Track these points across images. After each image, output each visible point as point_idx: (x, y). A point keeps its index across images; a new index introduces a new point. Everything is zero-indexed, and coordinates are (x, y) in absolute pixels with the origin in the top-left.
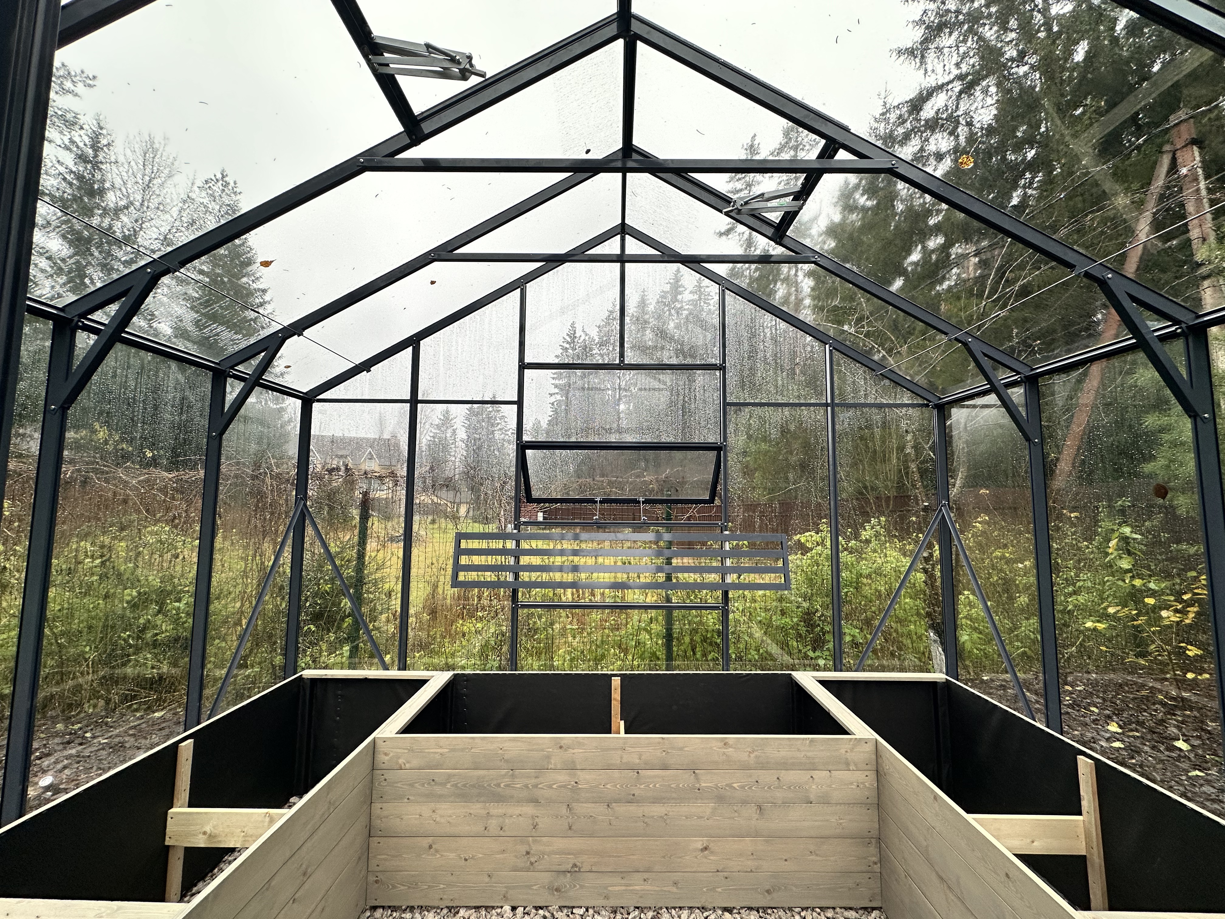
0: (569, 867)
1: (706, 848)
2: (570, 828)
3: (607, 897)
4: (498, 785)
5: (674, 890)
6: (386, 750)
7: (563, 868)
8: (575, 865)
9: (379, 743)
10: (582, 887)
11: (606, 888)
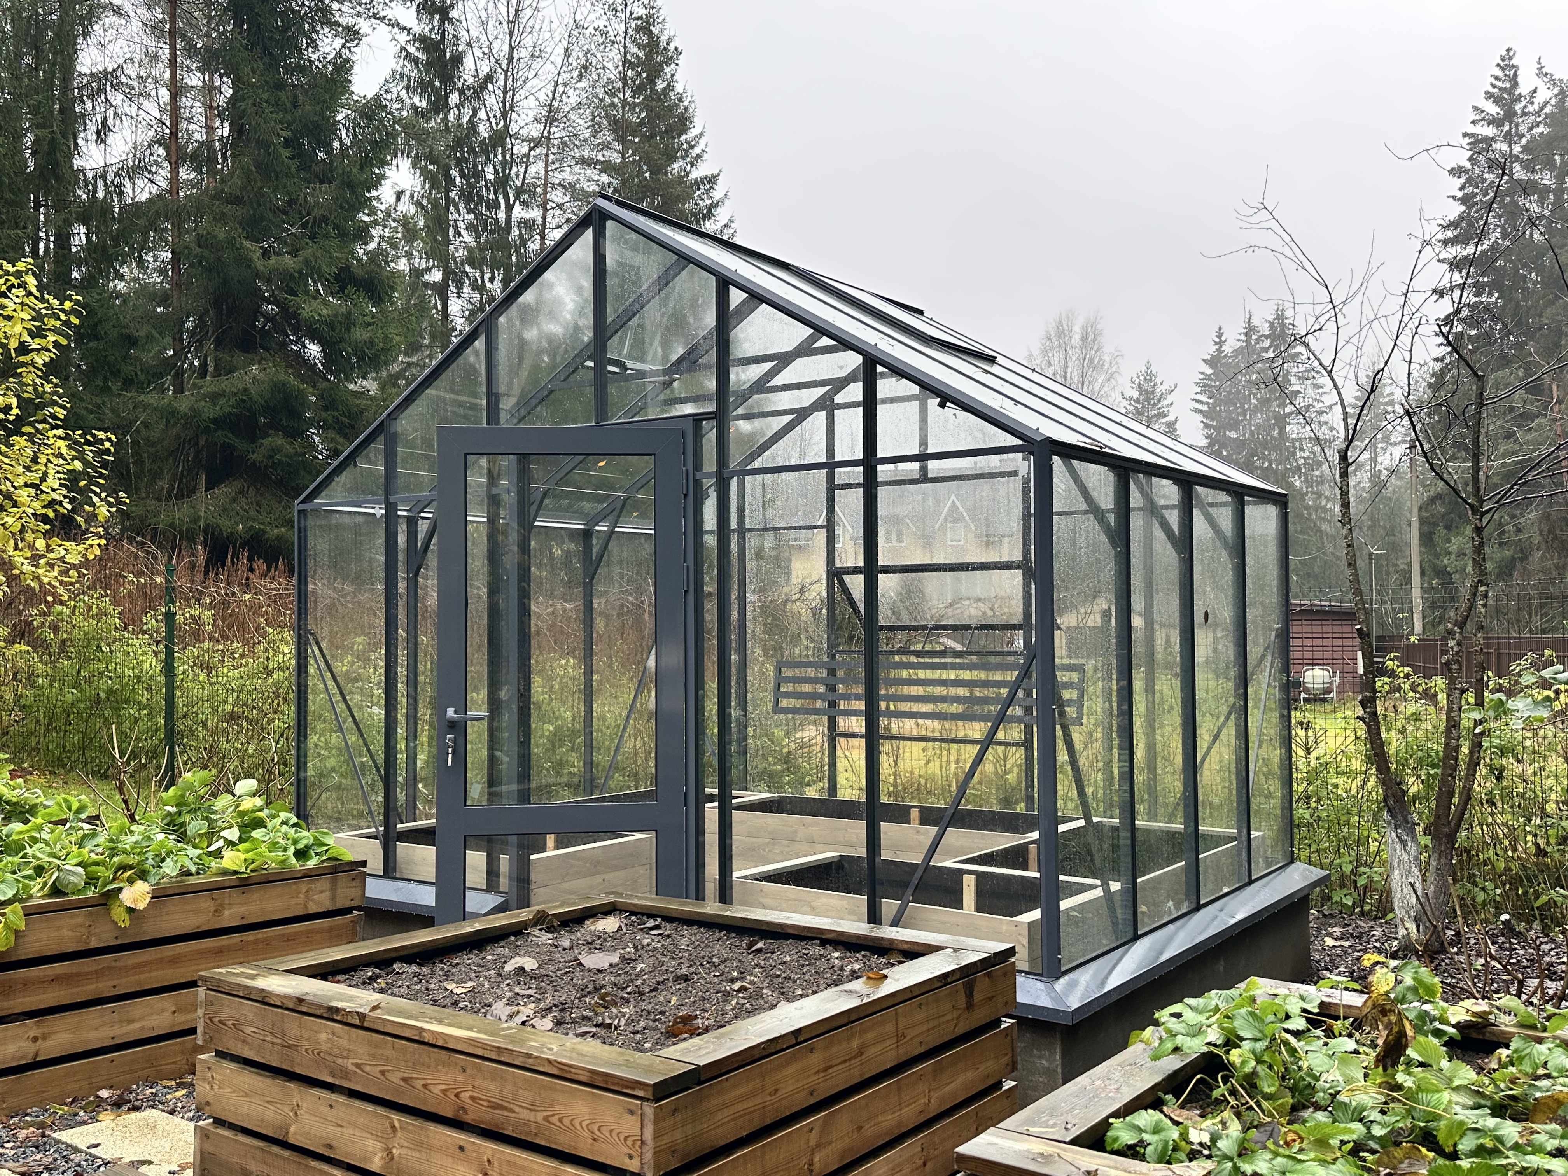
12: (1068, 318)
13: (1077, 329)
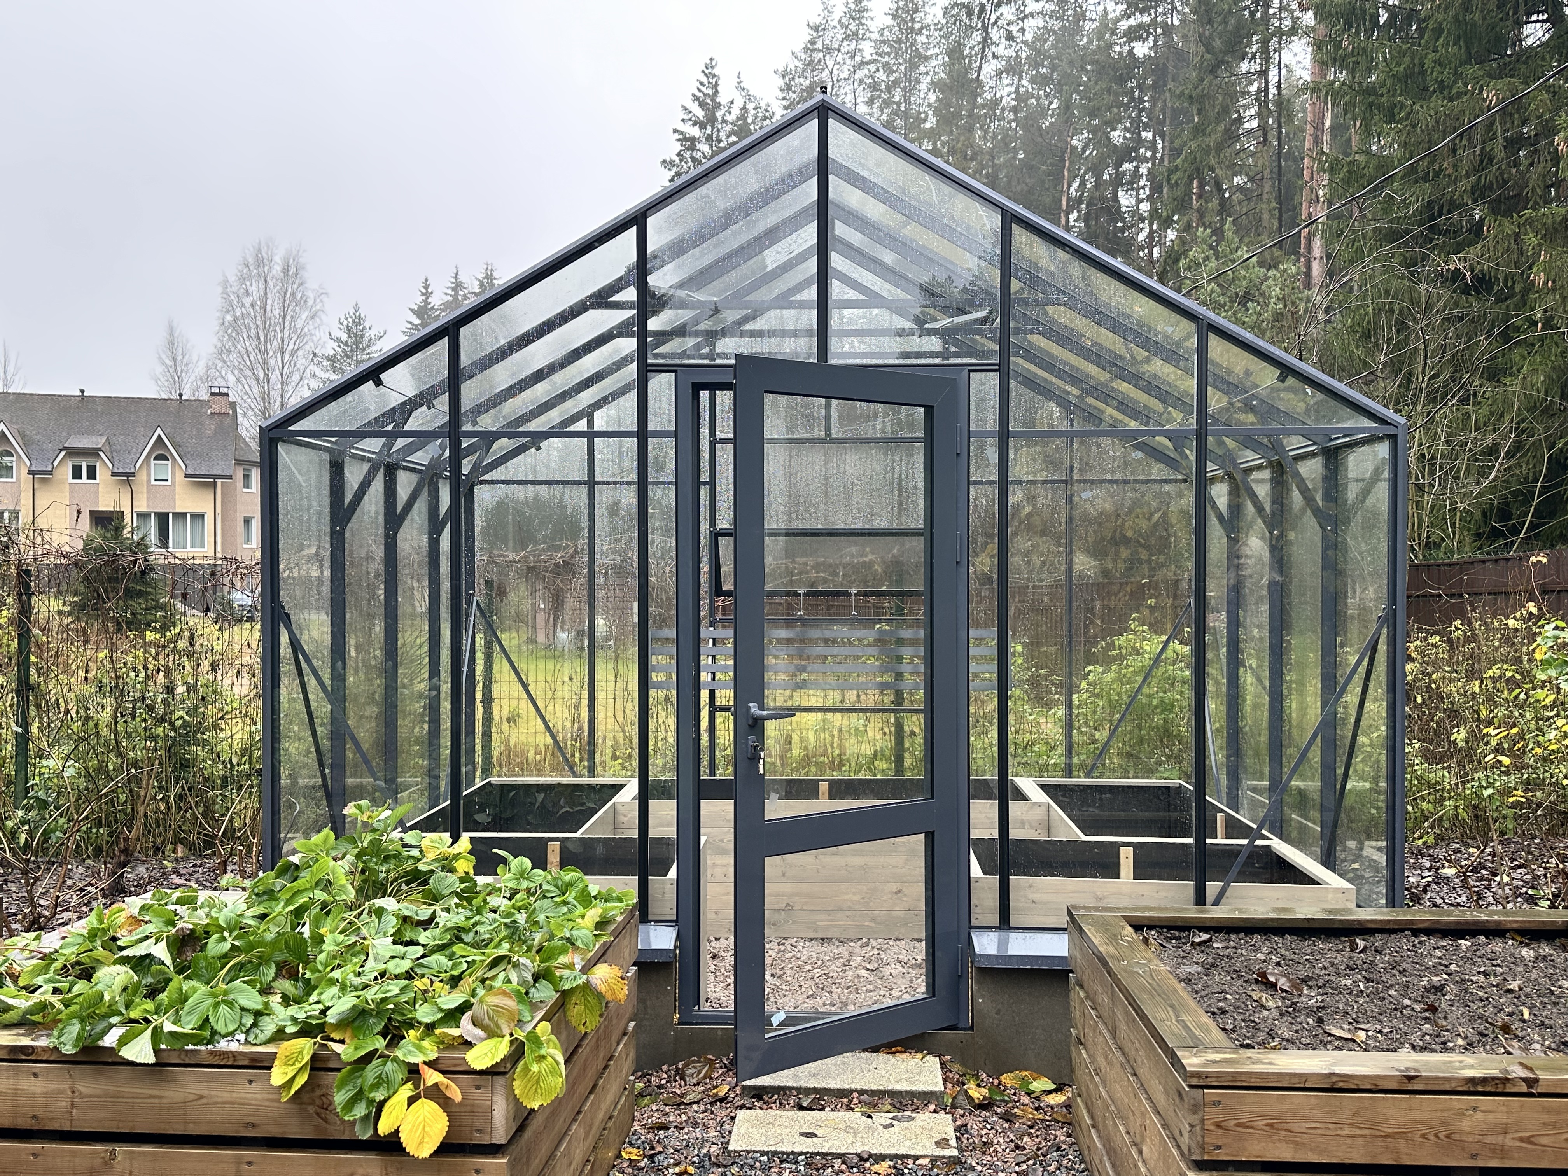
0: (783, 906)
1: (899, 892)
2: (784, 875)
3: (816, 931)
4: (722, 841)
5: (873, 925)
6: (625, 813)
7: (777, 907)
8: (788, 905)
9: (619, 807)
10: (794, 922)
11: (815, 923)
12: (268, 247)
13: (277, 259)
